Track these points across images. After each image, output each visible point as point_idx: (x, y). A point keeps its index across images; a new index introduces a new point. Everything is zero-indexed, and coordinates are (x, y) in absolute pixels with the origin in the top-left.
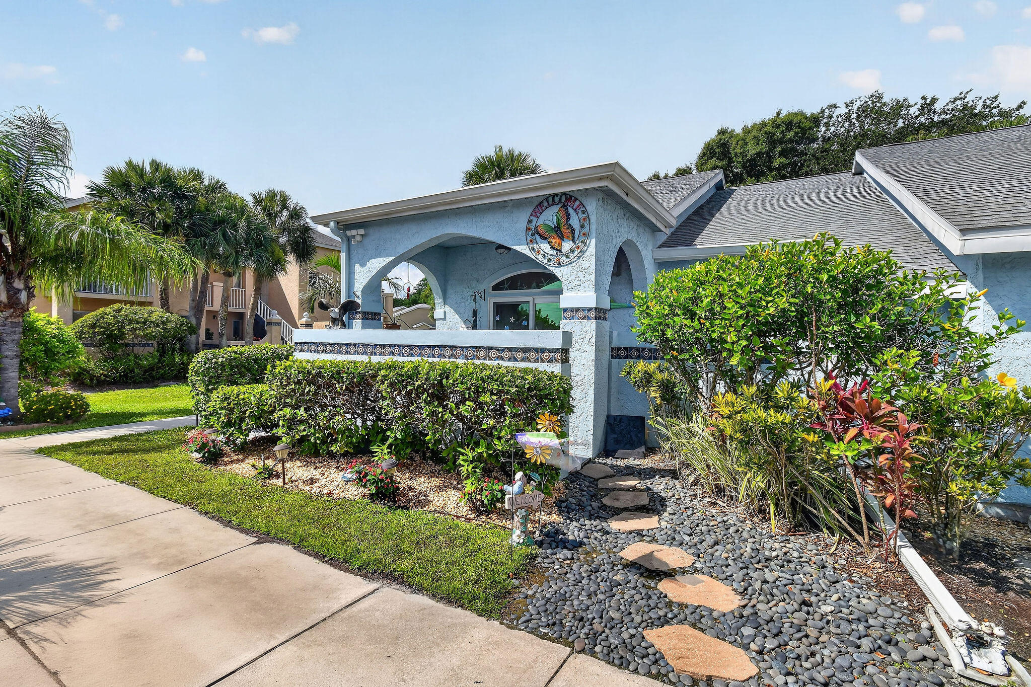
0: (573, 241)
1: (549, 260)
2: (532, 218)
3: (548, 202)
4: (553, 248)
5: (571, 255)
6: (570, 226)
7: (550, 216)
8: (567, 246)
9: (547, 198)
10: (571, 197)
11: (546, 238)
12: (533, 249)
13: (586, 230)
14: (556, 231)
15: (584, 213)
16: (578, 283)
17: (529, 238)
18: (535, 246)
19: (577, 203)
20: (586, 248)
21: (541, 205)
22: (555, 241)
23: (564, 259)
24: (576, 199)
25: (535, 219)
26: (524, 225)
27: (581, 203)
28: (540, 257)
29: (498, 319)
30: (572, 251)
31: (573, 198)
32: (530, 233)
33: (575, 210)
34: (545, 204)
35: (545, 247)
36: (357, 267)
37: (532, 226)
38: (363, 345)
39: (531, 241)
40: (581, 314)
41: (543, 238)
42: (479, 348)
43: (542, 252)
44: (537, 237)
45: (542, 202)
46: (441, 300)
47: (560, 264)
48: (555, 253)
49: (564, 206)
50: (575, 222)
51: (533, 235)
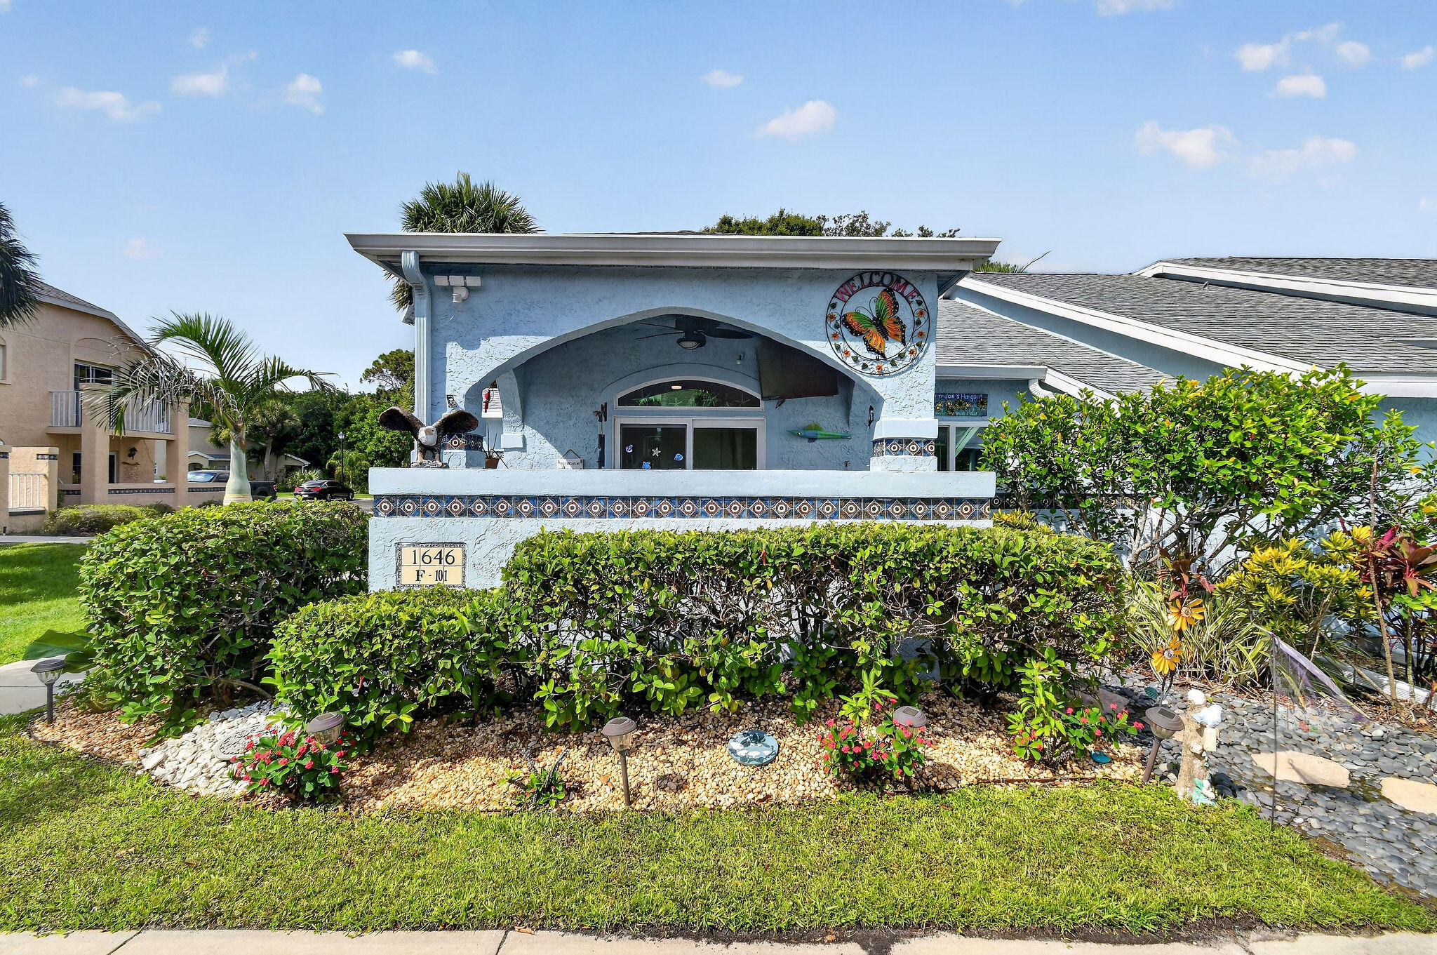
0: (903, 342)
1: (865, 366)
2: (835, 300)
3: (862, 280)
4: (870, 349)
5: (898, 362)
6: (898, 321)
7: (865, 303)
8: (892, 348)
9: (861, 274)
10: (899, 278)
11: (861, 334)
12: (838, 348)
13: (923, 328)
14: (877, 326)
15: (919, 303)
16: (909, 403)
17: (831, 332)
18: (841, 343)
19: (909, 289)
20: (921, 354)
21: (850, 283)
22: (876, 340)
23: (887, 367)
24: (907, 283)
25: (840, 304)
26: (822, 309)
27: (915, 290)
28: (850, 361)
29: (629, 450)
30: (901, 356)
31: (903, 281)
32: (833, 324)
33: (906, 298)
34: (857, 283)
35: (858, 346)
36: (453, 350)
37: (837, 312)
38: (579, 499)
39: (835, 336)
40: (914, 447)
41: (855, 333)
42: (846, 500)
43: (852, 354)
44: (845, 331)
45: (852, 279)
46: (517, 417)
47: (881, 374)
48: (874, 356)
49: (889, 290)
50: (906, 314)
51: (837, 326)
